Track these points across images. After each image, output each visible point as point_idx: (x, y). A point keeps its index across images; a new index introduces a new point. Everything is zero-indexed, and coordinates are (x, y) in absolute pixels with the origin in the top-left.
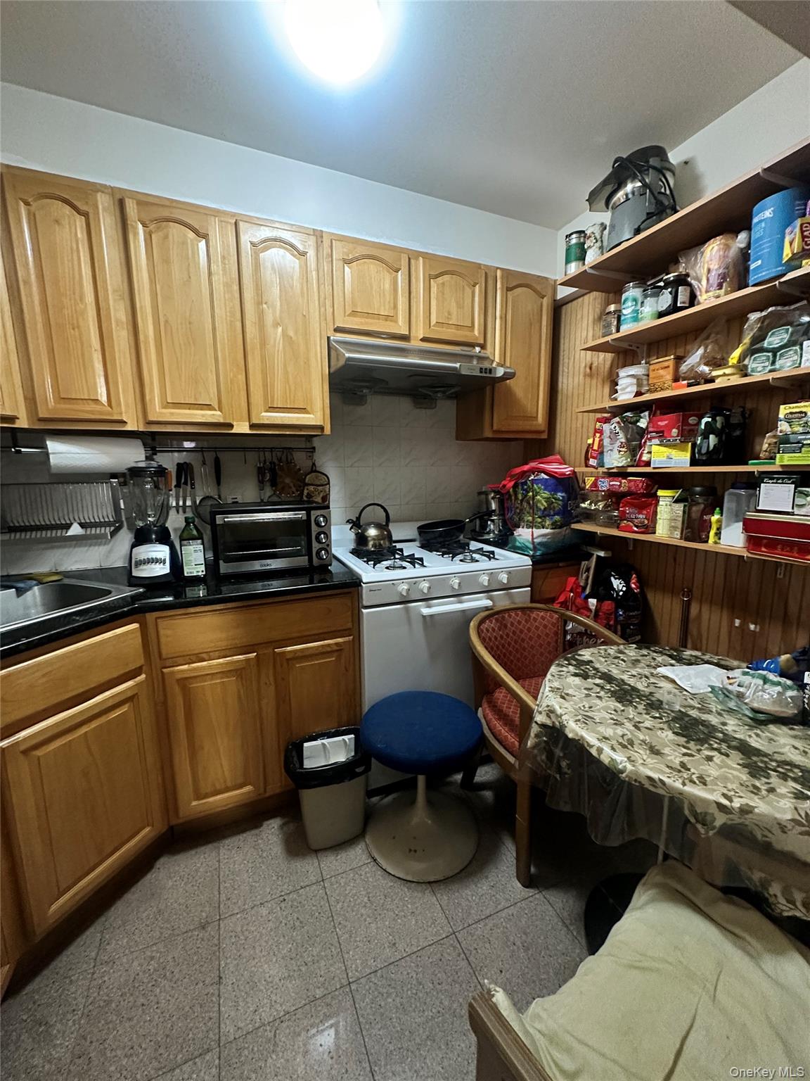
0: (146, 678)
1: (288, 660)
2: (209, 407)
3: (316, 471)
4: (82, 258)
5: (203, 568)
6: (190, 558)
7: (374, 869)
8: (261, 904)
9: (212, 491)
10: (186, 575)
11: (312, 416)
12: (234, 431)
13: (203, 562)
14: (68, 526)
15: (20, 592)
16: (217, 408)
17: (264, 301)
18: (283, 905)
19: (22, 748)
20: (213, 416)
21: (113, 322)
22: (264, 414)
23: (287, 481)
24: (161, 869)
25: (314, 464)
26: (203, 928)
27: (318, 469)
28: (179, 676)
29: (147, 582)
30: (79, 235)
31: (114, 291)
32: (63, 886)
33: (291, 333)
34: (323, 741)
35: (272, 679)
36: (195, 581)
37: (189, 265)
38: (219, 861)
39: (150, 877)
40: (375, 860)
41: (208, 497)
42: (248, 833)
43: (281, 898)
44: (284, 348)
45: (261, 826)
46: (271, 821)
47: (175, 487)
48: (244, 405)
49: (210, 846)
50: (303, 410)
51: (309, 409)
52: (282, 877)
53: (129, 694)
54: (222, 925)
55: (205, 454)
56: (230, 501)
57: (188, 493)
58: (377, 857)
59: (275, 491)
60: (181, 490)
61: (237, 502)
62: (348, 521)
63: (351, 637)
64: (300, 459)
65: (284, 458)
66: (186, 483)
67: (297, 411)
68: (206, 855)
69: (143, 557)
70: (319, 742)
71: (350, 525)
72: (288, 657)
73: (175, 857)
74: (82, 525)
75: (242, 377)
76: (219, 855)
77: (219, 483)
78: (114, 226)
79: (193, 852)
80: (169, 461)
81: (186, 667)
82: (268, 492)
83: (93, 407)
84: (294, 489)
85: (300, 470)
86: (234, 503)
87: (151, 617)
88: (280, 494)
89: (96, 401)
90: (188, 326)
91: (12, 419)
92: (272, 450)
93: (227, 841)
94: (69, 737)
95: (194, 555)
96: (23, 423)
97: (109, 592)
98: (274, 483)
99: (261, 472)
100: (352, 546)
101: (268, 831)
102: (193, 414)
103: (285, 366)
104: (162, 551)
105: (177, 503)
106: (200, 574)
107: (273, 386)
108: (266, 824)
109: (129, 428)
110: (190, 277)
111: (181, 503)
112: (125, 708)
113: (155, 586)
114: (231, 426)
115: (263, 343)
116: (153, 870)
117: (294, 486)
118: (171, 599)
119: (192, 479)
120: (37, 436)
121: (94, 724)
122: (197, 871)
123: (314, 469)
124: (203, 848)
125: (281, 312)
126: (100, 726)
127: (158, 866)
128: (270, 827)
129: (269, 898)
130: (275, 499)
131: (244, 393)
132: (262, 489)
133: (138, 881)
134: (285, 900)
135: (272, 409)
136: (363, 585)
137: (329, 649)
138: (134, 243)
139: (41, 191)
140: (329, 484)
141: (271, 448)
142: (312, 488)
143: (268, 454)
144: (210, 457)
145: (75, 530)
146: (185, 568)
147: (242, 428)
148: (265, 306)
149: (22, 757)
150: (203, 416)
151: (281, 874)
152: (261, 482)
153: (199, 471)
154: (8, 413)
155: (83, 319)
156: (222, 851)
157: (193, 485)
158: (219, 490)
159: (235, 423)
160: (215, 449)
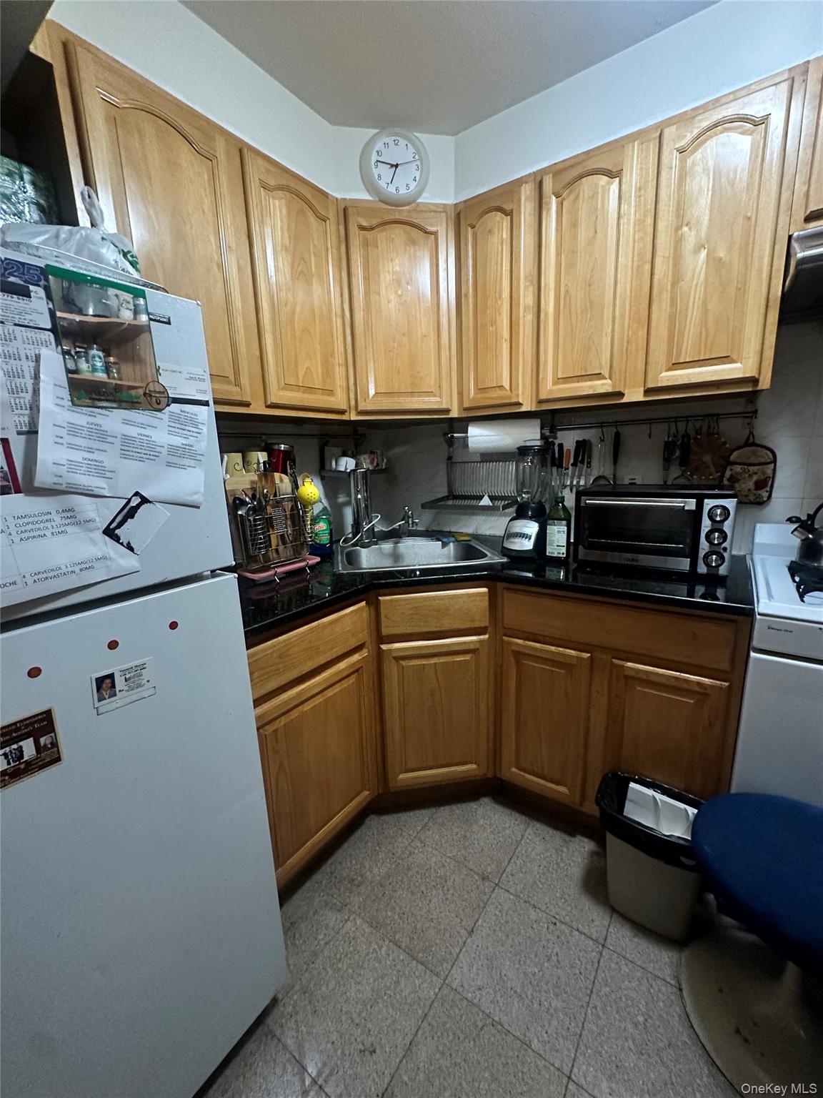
0: (489, 638)
1: (627, 677)
2: (599, 376)
3: (754, 444)
4: (504, 257)
5: (564, 550)
6: (553, 539)
7: (673, 998)
8: (534, 905)
9: (607, 471)
10: (547, 554)
11: (739, 365)
12: (625, 400)
13: (565, 544)
14: (481, 498)
15: (444, 545)
16: (607, 377)
17: (685, 222)
18: (551, 927)
19: (395, 654)
20: (603, 386)
21: (521, 307)
22: (664, 374)
23: (707, 459)
24: (482, 806)
25: (751, 433)
26: (483, 879)
27: (757, 441)
28: (514, 648)
29: (514, 554)
30: (504, 236)
31: (526, 278)
32: (410, 766)
33: (721, 254)
34: (655, 794)
35: (606, 690)
36: (557, 562)
37: (597, 217)
38: (523, 836)
39: (473, 805)
40: (681, 990)
41: (600, 476)
42: (559, 832)
43: (554, 920)
44: (706, 278)
45: (575, 837)
46: (586, 840)
47: (572, 465)
48: (641, 366)
49: (524, 817)
50: (726, 359)
51: (734, 356)
52: (566, 901)
53: (472, 647)
54: (496, 891)
55: (604, 429)
56: (626, 482)
57: (584, 473)
58: (684, 987)
59: (684, 472)
60: (577, 469)
61: (634, 484)
62: (790, 520)
63: (727, 684)
64: (732, 429)
65: (705, 429)
66: (582, 462)
67: (715, 361)
68: (516, 823)
69: (517, 530)
70: (650, 792)
71: (795, 526)
72: (626, 673)
73: (496, 806)
74: (492, 498)
75: (642, 334)
76: (526, 831)
77: (615, 461)
78: (533, 212)
79: (508, 811)
80: (568, 439)
81: (520, 641)
82: (675, 472)
83: (499, 393)
84: (713, 469)
85: (725, 443)
86: (630, 484)
87: (500, 585)
88: (692, 475)
89: (501, 387)
90: (588, 288)
91: (447, 411)
92: (687, 419)
93: (538, 825)
94: (424, 662)
95: (557, 536)
96: (455, 414)
97: (484, 556)
98: (684, 462)
99: (668, 447)
100: (794, 556)
101: (577, 847)
102: (582, 387)
103: (705, 303)
104: (532, 528)
105: (572, 482)
106: (561, 555)
107: (682, 334)
108: (579, 838)
109: (523, 409)
110: (596, 232)
111: (575, 483)
112: (467, 657)
113: (518, 559)
114: (621, 395)
115: (677, 280)
116: (477, 802)
117: (714, 465)
118: (531, 575)
119: (590, 457)
120: (462, 424)
121: (442, 660)
122: (504, 829)
123: (750, 442)
124: (517, 815)
125: (710, 227)
126: (446, 663)
127: (482, 802)
128: (581, 844)
129: (543, 908)
130: (682, 481)
131: (642, 353)
132: (666, 469)
133: (464, 802)
134: (555, 924)
135: (677, 365)
136: (758, 617)
137: (685, 686)
138: (547, 220)
139: (482, 210)
140: (775, 461)
141: (687, 417)
142: (738, 468)
143: (682, 426)
144: (610, 432)
145: (486, 501)
146: (548, 547)
147: (635, 395)
148: (685, 229)
149: (393, 661)
150: (591, 387)
151: (567, 897)
152: (667, 460)
153: (598, 449)
154: (444, 406)
155: (500, 314)
156: (529, 830)
157: (589, 463)
158: (615, 469)
159: (626, 392)
160: (616, 424)
